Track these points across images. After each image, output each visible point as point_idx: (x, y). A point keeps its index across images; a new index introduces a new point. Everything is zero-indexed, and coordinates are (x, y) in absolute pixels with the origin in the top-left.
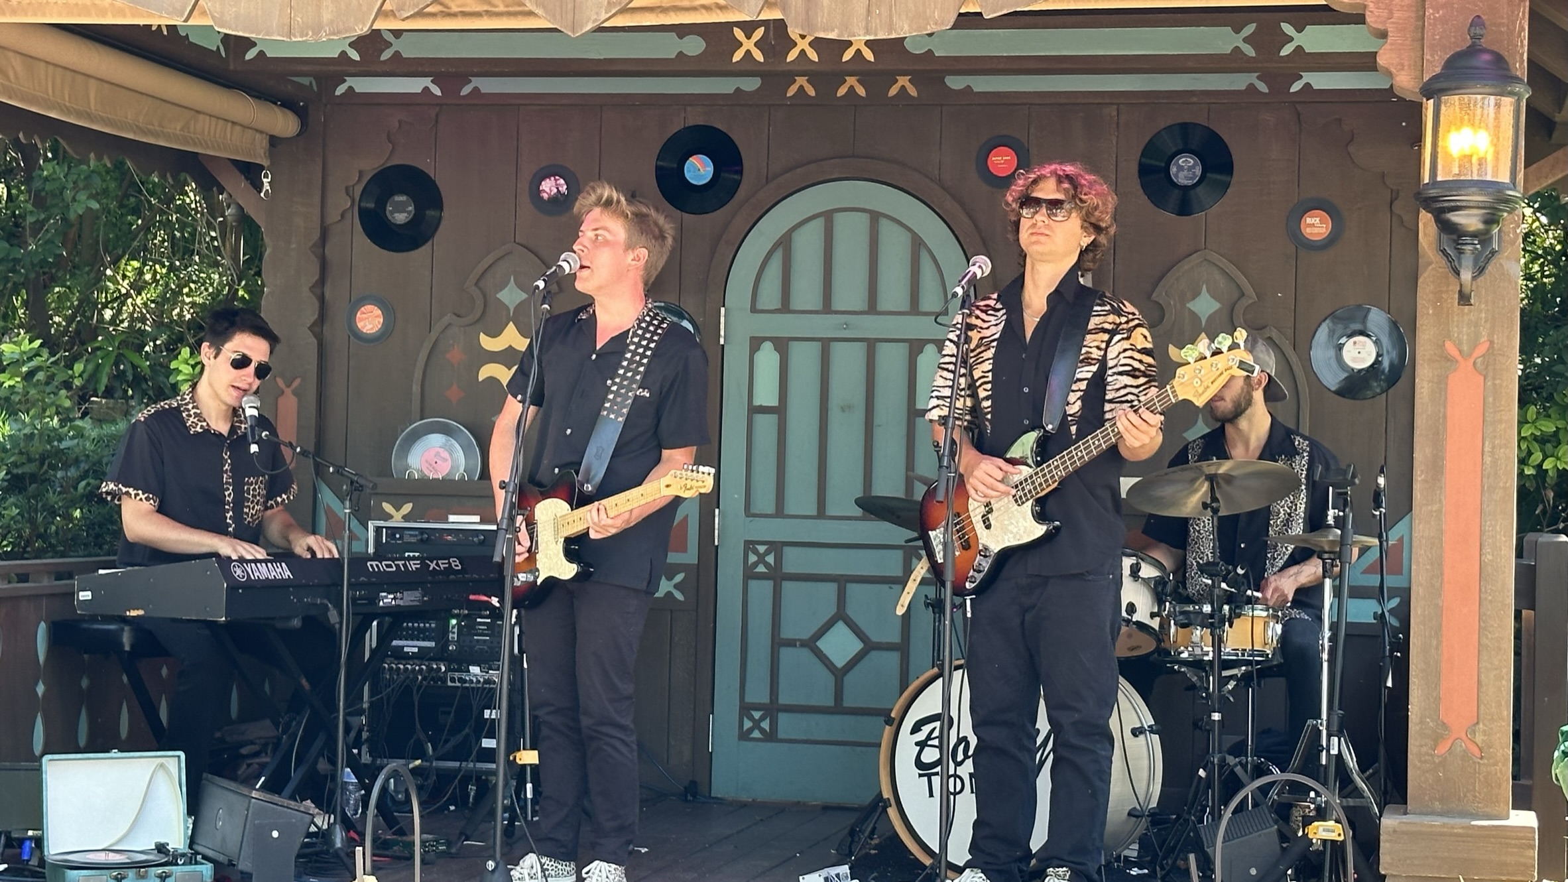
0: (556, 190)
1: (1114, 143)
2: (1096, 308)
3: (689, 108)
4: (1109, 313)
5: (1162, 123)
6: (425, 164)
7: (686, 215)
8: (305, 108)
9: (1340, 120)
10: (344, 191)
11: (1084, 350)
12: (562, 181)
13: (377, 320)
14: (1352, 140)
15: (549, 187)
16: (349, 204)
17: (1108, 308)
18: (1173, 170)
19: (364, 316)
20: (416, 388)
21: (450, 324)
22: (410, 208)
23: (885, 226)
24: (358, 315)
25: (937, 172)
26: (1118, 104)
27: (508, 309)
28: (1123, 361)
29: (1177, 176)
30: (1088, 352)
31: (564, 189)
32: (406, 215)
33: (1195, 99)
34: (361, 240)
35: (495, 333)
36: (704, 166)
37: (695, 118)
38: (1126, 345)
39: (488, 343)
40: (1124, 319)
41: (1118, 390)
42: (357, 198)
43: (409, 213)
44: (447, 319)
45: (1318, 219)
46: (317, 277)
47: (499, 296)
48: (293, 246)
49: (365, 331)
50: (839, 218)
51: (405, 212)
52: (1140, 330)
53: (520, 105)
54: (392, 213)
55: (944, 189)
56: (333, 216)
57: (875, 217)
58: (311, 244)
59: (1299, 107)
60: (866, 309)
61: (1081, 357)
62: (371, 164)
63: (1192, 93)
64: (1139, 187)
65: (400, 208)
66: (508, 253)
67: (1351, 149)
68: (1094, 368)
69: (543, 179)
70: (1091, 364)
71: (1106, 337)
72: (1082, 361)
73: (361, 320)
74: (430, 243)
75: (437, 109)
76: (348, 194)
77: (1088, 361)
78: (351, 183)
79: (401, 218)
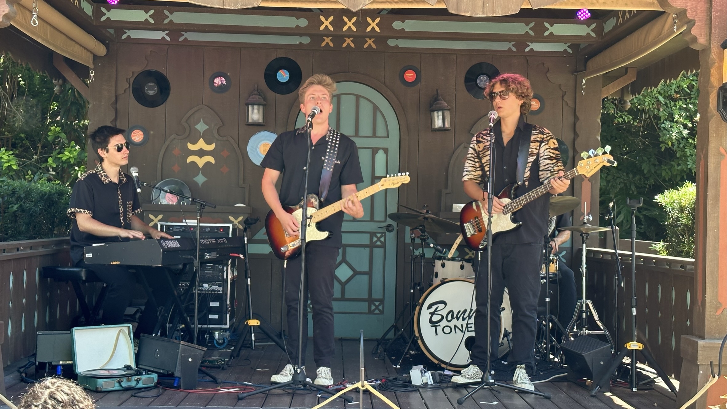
0: (221, 83)
1: (455, 69)
2: (533, 132)
3: (278, 50)
4: (539, 133)
5: (474, 62)
6: (163, 70)
7: (278, 95)
8: (108, 44)
9: (544, 63)
10: (126, 80)
11: (530, 150)
12: (223, 79)
13: (141, 136)
14: (548, 71)
15: (218, 81)
16: (128, 86)
17: (538, 131)
18: (478, 81)
19: (135, 134)
20: (159, 166)
21: (175, 138)
22: (156, 89)
23: (362, 101)
24: (132, 134)
25: (383, 80)
26: (456, 54)
27: (200, 132)
28: (546, 154)
29: (480, 84)
30: (532, 151)
31: (224, 82)
32: (153, 91)
33: (487, 53)
34: (133, 102)
35: (194, 142)
36: (285, 74)
37: (281, 54)
38: (547, 147)
39: (191, 147)
40: (545, 136)
41: (545, 166)
42: (131, 84)
43: (155, 90)
44: (173, 136)
45: (535, 102)
46: (114, 117)
47: (196, 127)
48: (103, 103)
49: (135, 141)
50: (343, 98)
51: (153, 90)
52: (551, 140)
53: (204, 46)
54: (147, 90)
55: (386, 86)
56: (121, 91)
57: (358, 97)
58: (111, 103)
59: (528, 58)
60: (354, 135)
61: (529, 153)
62: (138, 69)
63: (487, 51)
64: (465, 88)
65: (151, 88)
66: (200, 109)
67: (548, 75)
68: (535, 157)
69: (216, 78)
70: (533, 156)
71: (538, 144)
72: (530, 155)
73: (134, 136)
74: (165, 103)
75: (168, 46)
76: (127, 82)
77: (532, 154)
78: (129, 77)
79: (151, 93)
